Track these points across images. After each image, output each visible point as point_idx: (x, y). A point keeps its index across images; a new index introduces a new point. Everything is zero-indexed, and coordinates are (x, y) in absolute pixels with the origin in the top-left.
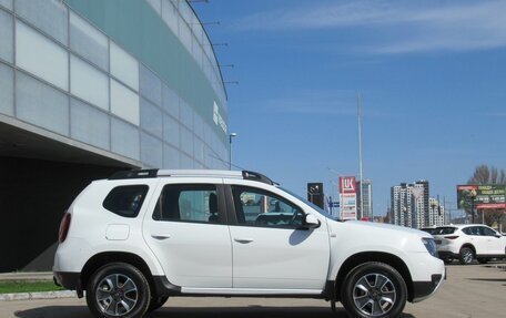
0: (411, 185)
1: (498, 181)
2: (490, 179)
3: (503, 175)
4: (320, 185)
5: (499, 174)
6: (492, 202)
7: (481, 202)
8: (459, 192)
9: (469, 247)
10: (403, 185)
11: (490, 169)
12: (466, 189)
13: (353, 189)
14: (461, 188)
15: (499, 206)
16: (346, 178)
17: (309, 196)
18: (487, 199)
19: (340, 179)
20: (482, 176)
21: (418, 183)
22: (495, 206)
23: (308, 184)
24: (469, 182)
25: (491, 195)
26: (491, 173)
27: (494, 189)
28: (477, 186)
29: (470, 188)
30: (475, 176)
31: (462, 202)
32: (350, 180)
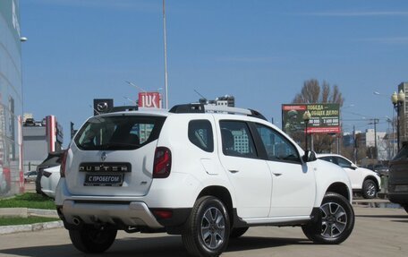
0: (212, 102)
1: (330, 99)
2: (321, 95)
3: (336, 92)
4: (110, 102)
5: (332, 92)
6: (323, 125)
7: (311, 126)
8: (284, 112)
11: (320, 85)
12: (293, 109)
14: (287, 108)
15: (332, 130)
16: (148, 94)
19: (140, 95)
20: (311, 92)
21: (221, 99)
22: (327, 130)
23: (95, 100)
24: (295, 100)
25: (323, 116)
26: (321, 90)
27: (325, 110)
28: (306, 105)
29: (298, 108)
30: (303, 92)
31: (288, 125)
32: (152, 96)
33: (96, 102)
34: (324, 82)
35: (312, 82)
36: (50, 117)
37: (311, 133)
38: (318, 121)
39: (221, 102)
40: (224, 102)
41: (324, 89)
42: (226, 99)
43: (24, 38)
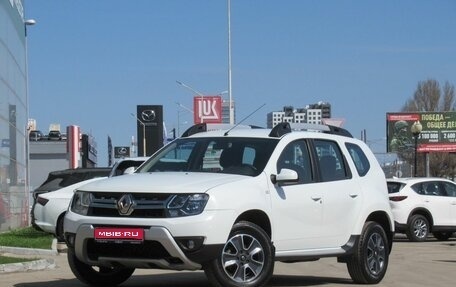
0: (301, 111)
2: (441, 100)
4: (159, 109)
6: (443, 141)
7: (426, 142)
8: (390, 124)
9: (421, 214)
10: (289, 111)
12: (402, 120)
13: (216, 117)
14: (393, 118)
16: (206, 99)
17: (140, 127)
18: (435, 136)
19: (196, 100)
20: (427, 97)
21: (313, 107)
22: (449, 148)
23: (138, 107)
24: (405, 108)
25: (442, 129)
26: (442, 93)
27: (447, 121)
28: (420, 115)
29: (409, 117)
30: (416, 97)
31: (394, 140)
32: (212, 101)
33: (140, 109)
34: (447, 83)
35: (429, 82)
36: (73, 128)
37: (425, 153)
38: (436, 136)
39: (312, 111)
40: (317, 111)
41: (446, 93)
42: (320, 107)
43: (32, 21)
